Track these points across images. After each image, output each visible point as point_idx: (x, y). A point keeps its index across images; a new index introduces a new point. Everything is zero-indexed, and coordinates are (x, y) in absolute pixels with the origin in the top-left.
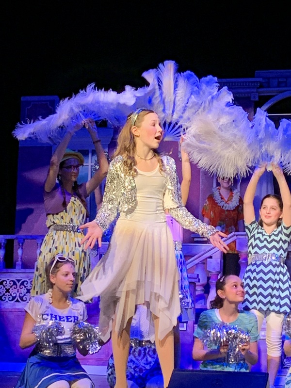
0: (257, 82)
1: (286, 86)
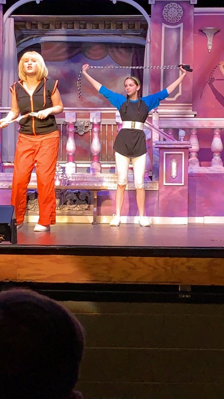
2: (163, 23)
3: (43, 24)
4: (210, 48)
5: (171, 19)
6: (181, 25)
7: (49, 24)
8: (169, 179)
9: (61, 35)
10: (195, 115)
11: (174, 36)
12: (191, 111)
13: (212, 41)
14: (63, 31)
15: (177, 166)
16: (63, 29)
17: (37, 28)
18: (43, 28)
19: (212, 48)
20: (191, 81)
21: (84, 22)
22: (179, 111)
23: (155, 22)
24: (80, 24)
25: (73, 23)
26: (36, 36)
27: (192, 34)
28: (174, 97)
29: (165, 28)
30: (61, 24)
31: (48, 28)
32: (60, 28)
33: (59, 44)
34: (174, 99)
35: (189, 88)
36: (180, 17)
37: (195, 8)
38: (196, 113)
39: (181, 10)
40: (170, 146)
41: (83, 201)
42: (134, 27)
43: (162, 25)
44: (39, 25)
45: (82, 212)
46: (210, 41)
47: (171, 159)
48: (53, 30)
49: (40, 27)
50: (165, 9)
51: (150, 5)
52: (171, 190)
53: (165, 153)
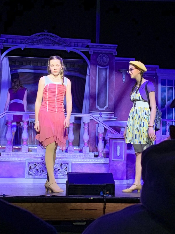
0: (3, 40)
1: (16, 43)
2: (97, 65)
3: (19, 62)
4: (124, 80)
5: (102, 63)
6: (108, 67)
7: (23, 62)
8: (116, 157)
9: (30, 69)
10: (116, 119)
11: (104, 73)
12: (114, 116)
13: (125, 76)
14: (31, 66)
15: (121, 149)
16: (31, 65)
17: (15, 64)
18: (19, 64)
19: (125, 80)
20: (114, 99)
21: (44, 62)
22: (107, 116)
23: (93, 64)
24: (42, 63)
25: (38, 63)
26: (15, 68)
27: (114, 73)
28: (103, 108)
29: (99, 68)
30: (30, 62)
31: (23, 64)
32: (30, 65)
33: (28, 74)
34: (104, 109)
35: (112, 103)
36: (107, 62)
37: (116, 58)
38: (117, 118)
39: (108, 58)
40: (116, 137)
41: (64, 169)
42: (74, 66)
43: (97, 66)
44: (16, 62)
45: (63, 176)
46: (124, 76)
47: (117, 145)
48: (24, 66)
49: (17, 64)
50: (99, 57)
51: (90, 54)
52: (116, 164)
53: (113, 141)
